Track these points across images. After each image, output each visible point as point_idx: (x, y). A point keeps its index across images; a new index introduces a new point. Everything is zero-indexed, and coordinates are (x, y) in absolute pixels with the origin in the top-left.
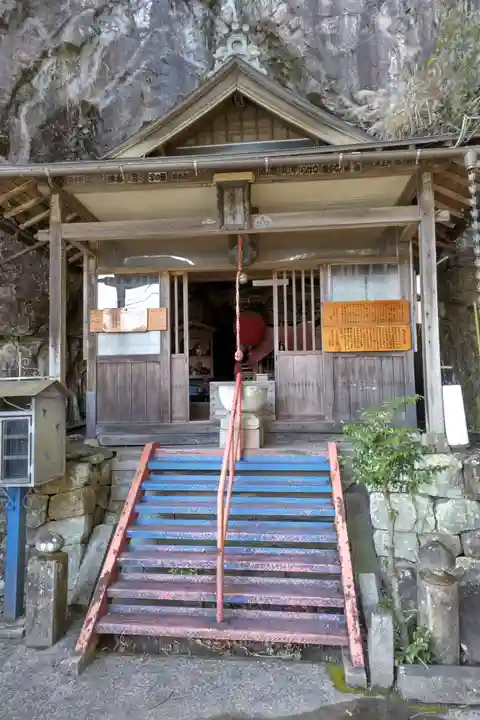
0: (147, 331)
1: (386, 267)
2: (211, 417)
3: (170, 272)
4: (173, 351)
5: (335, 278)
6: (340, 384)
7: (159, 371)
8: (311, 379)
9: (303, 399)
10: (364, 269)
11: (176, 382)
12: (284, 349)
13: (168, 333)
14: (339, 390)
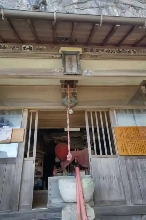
0: (10, 142)
1: (142, 110)
2: (48, 205)
3: (29, 110)
4: (25, 156)
5: (118, 114)
6: (132, 177)
7: (15, 170)
8: (113, 174)
9: (110, 188)
10: (132, 111)
11: (25, 178)
12: (94, 154)
13: (24, 144)
14: (132, 181)
